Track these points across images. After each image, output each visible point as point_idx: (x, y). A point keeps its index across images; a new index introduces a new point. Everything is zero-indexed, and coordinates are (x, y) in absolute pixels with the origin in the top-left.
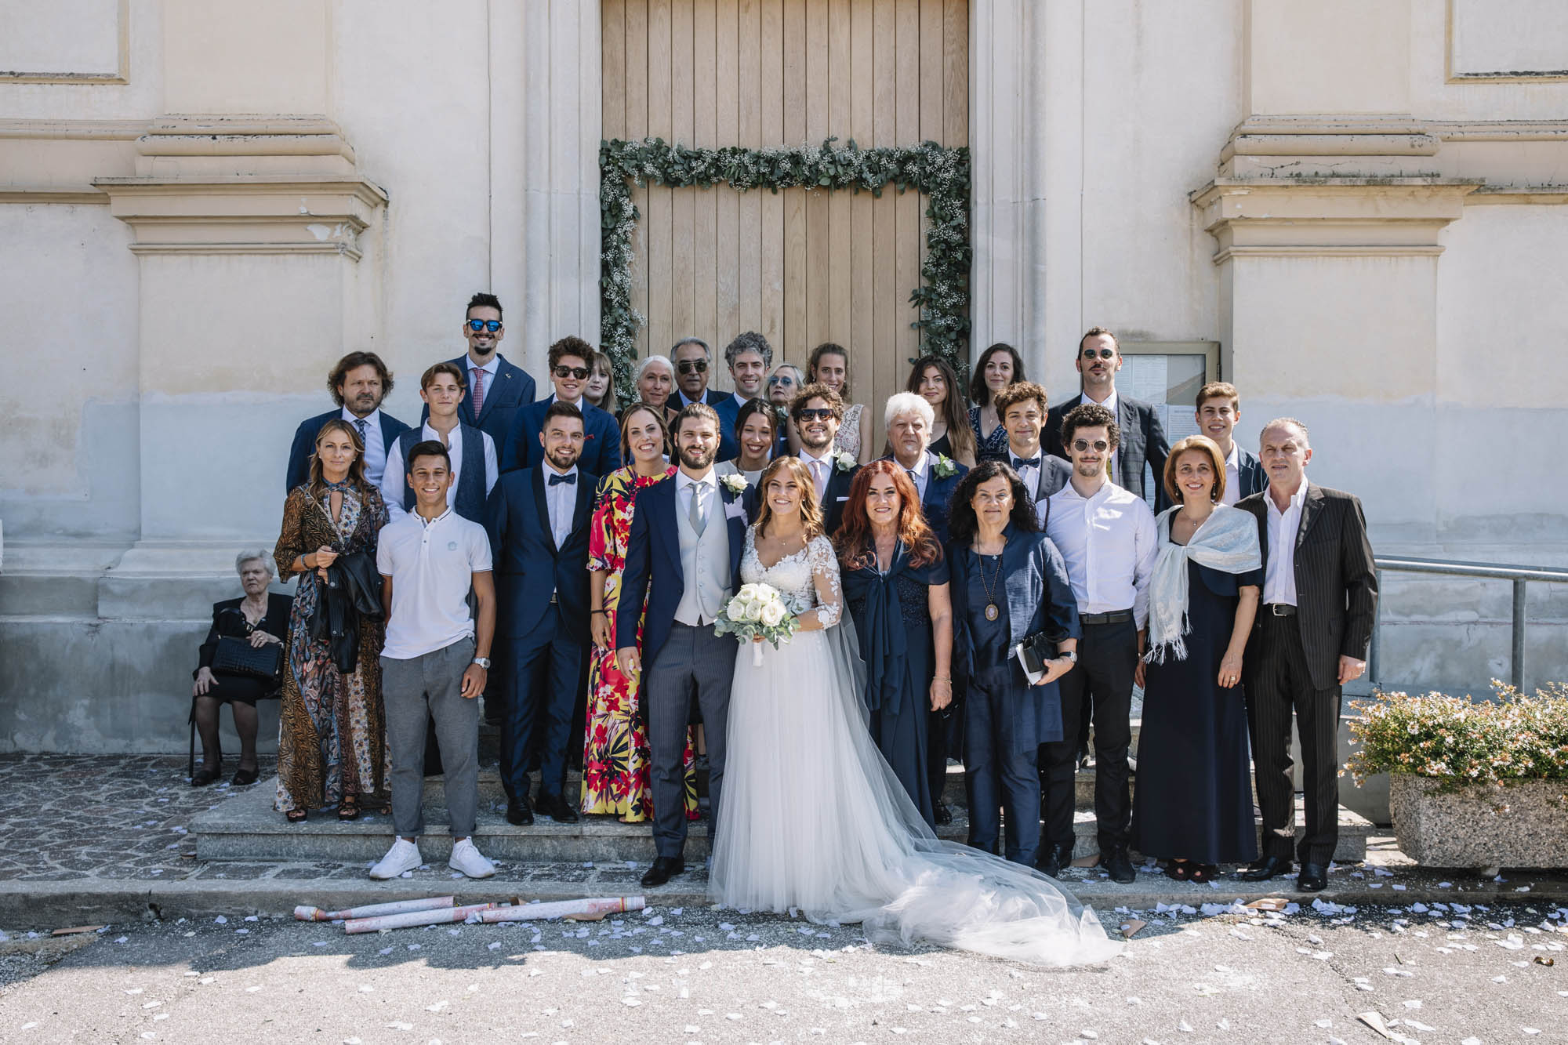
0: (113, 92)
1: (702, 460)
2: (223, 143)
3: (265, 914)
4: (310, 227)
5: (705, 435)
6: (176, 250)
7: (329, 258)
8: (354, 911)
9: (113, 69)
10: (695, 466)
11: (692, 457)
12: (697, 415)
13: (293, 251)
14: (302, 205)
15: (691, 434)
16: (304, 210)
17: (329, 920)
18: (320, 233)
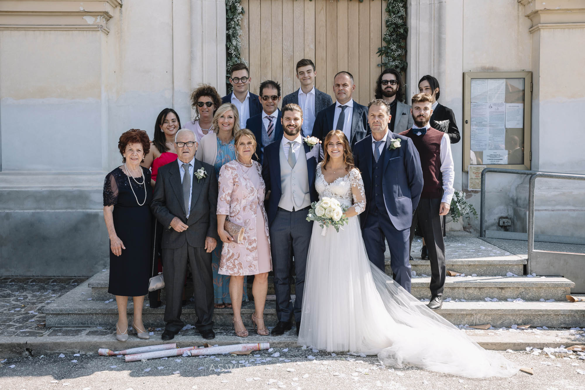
1: (294, 132)
3: (83, 353)
4: (84, 17)
5: (296, 119)
6: (17, 28)
7: (94, 33)
8: (128, 351)
10: (291, 134)
11: (289, 130)
12: (291, 110)
13: (76, 29)
14: (81, 6)
15: (289, 119)
16: (82, 9)
17: (115, 355)
18: (90, 20)
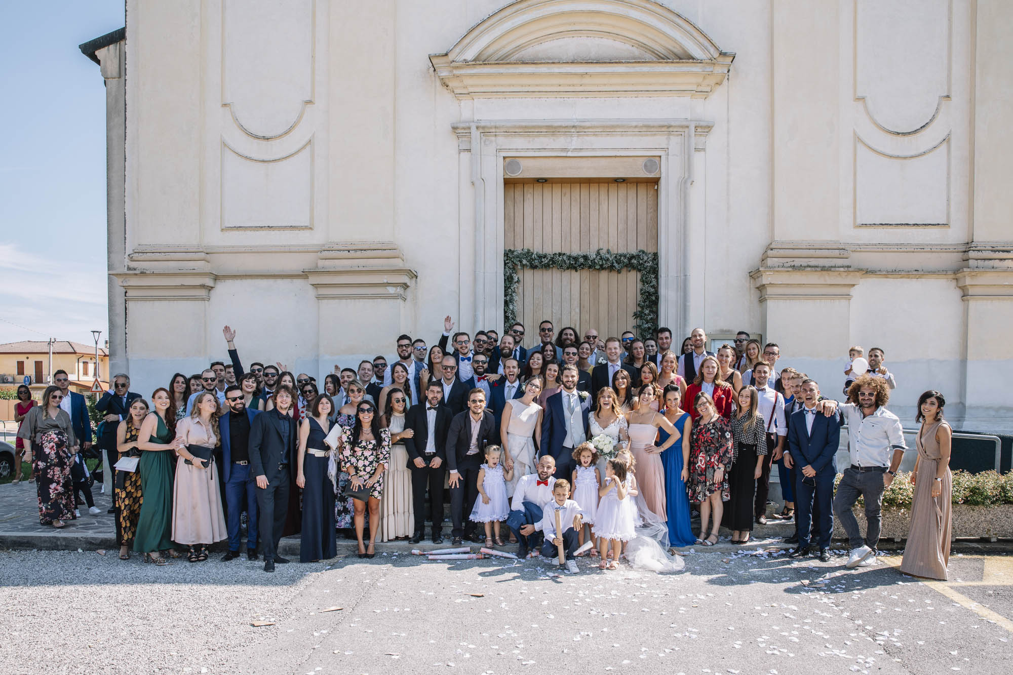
0: (307, 233)
1: (572, 386)
2: (352, 254)
3: (400, 553)
4: (387, 288)
5: (573, 376)
6: (334, 297)
7: (395, 300)
8: (434, 552)
9: (307, 224)
10: (569, 388)
11: (568, 385)
12: (569, 369)
13: (380, 297)
14: (385, 279)
15: (567, 376)
16: (385, 281)
17: (424, 555)
18: (391, 290)
